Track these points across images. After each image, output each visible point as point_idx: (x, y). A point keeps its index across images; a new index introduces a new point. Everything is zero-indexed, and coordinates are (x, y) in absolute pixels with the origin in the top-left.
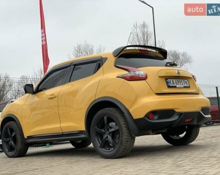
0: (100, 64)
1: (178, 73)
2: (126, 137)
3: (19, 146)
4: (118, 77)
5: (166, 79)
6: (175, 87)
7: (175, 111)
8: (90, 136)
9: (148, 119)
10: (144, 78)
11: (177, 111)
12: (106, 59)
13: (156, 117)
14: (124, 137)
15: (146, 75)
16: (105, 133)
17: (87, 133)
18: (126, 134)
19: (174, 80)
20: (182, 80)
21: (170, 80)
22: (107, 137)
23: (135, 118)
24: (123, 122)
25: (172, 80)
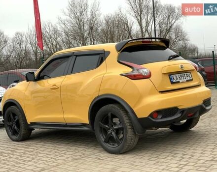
0: (102, 58)
1: (181, 67)
2: (131, 135)
3: (23, 131)
4: (122, 75)
5: (170, 75)
6: (178, 82)
7: (178, 109)
8: (94, 130)
9: (152, 119)
10: (148, 77)
11: (180, 108)
12: (109, 53)
13: (160, 117)
14: (128, 135)
15: (150, 73)
16: (108, 129)
17: (91, 127)
18: (130, 133)
19: (177, 75)
20: (185, 74)
21: (173, 75)
22: (111, 133)
23: (139, 117)
24: (127, 121)
25: (175, 75)
